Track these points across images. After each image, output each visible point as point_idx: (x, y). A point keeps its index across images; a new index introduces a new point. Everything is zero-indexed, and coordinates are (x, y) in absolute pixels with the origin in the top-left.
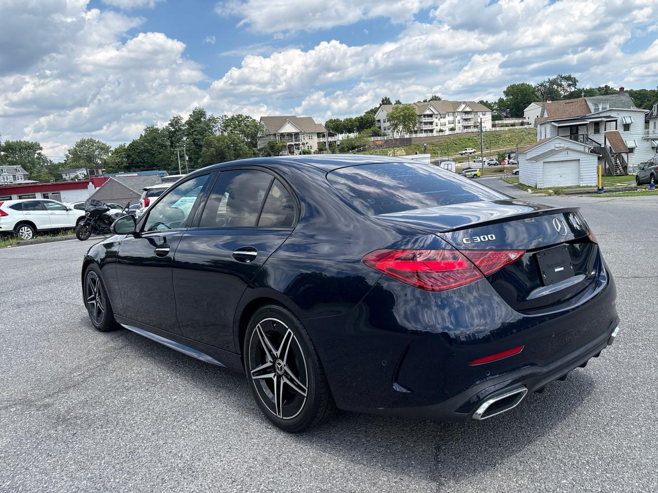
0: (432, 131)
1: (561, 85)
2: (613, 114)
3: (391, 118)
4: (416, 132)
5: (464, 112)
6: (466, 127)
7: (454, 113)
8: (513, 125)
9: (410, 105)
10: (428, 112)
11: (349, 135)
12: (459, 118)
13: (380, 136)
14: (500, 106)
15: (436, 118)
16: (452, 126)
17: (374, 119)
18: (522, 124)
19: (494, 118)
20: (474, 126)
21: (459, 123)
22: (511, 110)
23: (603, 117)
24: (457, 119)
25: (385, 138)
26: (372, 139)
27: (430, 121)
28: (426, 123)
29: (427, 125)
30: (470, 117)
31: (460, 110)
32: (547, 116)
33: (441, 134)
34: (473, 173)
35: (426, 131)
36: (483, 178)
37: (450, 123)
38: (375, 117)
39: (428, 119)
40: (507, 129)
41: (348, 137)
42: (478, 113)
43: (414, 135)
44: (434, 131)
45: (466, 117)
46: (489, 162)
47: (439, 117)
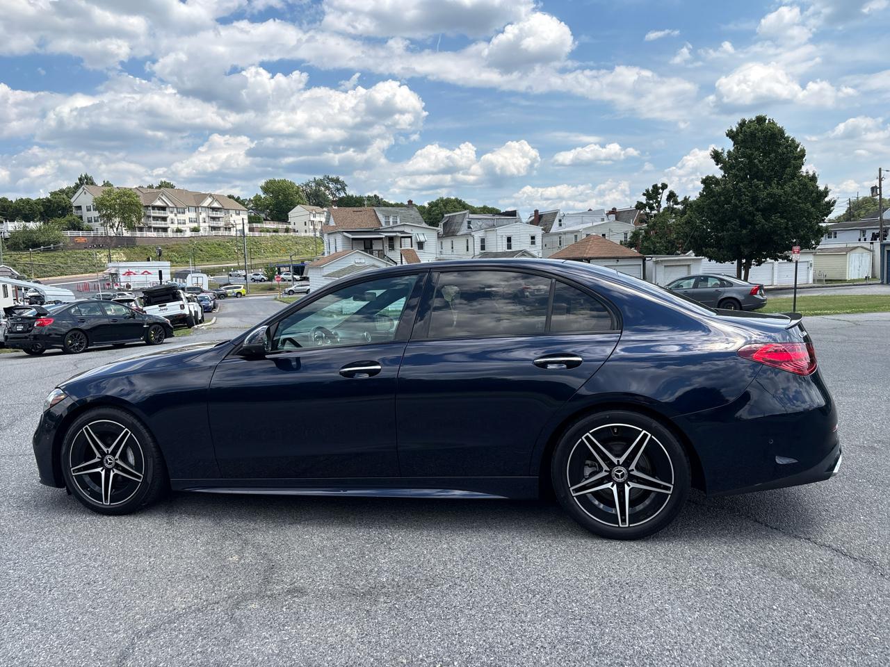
0: (165, 230)
1: (328, 188)
2: (407, 230)
3: (100, 205)
4: (141, 229)
5: (211, 208)
6: (214, 228)
7: (197, 208)
8: (276, 231)
9: (131, 189)
10: (159, 203)
11: (27, 224)
12: (203, 215)
13: (82, 230)
14: (256, 205)
15: (172, 212)
16: (195, 225)
17: (70, 203)
18: (287, 230)
19: (251, 220)
20: (226, 228)
21: (205, 222)
22: (271, 211)
23: (398, 232)
24: (201, 217)
25: (92, 234)
26: (69, 233)
27: (163, 215)
28: (156, 218)
29: (158, 220)
30: (219, 216)
31: (206, 204)
32: (334, 225)
33: (179, 235)
34: (236, 291)
35: (156, 229)
36: (251, 298)
37: (192, 221)
38: (72, 200)
39: (159, 213)
40: (268, 235)
41: (25, 227)
42: (230, 211)
43: (138, 234)
44: (169, 230)
45: (214, 214)
46: (254, 277)
47: (175, 212)
